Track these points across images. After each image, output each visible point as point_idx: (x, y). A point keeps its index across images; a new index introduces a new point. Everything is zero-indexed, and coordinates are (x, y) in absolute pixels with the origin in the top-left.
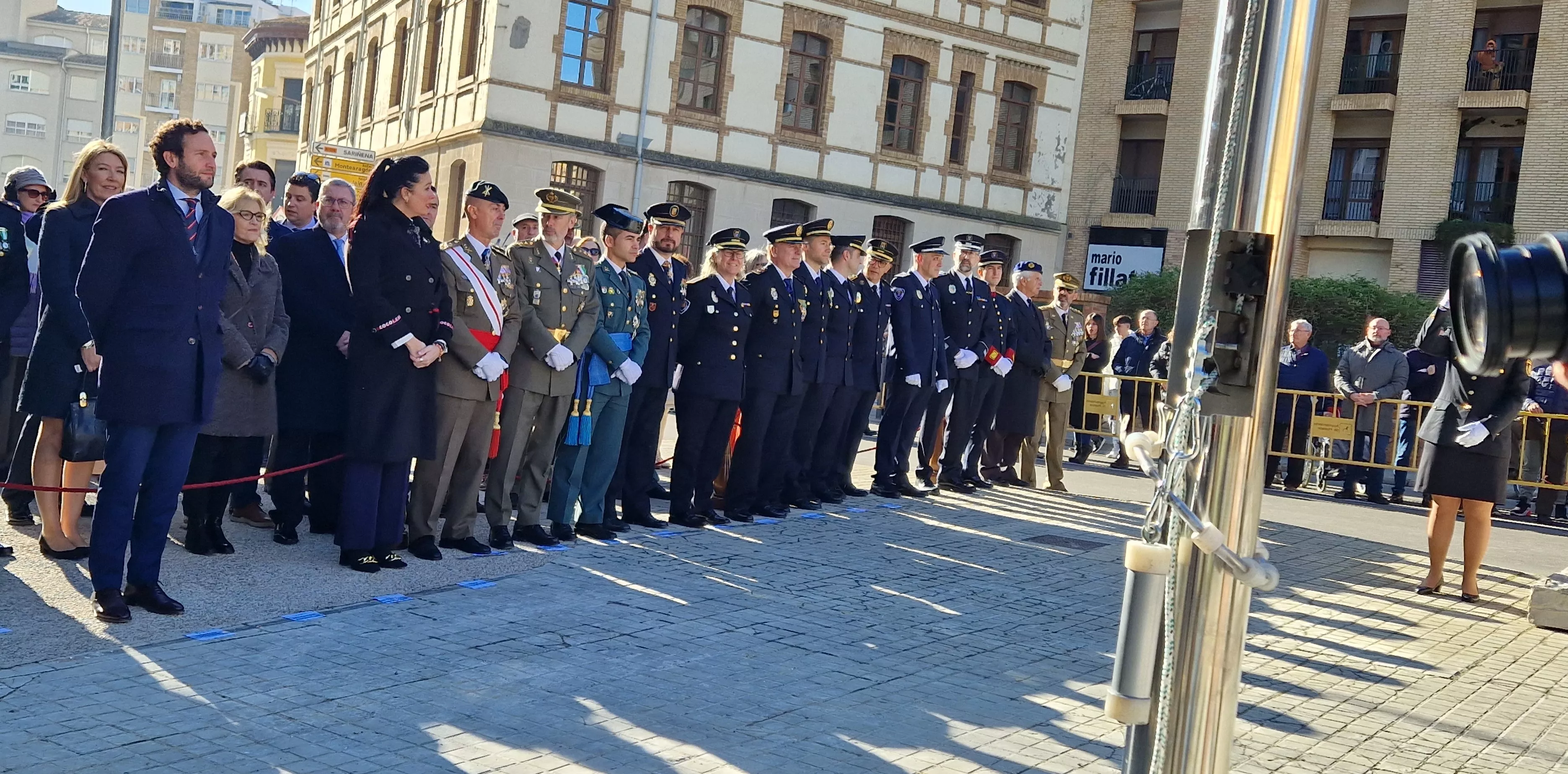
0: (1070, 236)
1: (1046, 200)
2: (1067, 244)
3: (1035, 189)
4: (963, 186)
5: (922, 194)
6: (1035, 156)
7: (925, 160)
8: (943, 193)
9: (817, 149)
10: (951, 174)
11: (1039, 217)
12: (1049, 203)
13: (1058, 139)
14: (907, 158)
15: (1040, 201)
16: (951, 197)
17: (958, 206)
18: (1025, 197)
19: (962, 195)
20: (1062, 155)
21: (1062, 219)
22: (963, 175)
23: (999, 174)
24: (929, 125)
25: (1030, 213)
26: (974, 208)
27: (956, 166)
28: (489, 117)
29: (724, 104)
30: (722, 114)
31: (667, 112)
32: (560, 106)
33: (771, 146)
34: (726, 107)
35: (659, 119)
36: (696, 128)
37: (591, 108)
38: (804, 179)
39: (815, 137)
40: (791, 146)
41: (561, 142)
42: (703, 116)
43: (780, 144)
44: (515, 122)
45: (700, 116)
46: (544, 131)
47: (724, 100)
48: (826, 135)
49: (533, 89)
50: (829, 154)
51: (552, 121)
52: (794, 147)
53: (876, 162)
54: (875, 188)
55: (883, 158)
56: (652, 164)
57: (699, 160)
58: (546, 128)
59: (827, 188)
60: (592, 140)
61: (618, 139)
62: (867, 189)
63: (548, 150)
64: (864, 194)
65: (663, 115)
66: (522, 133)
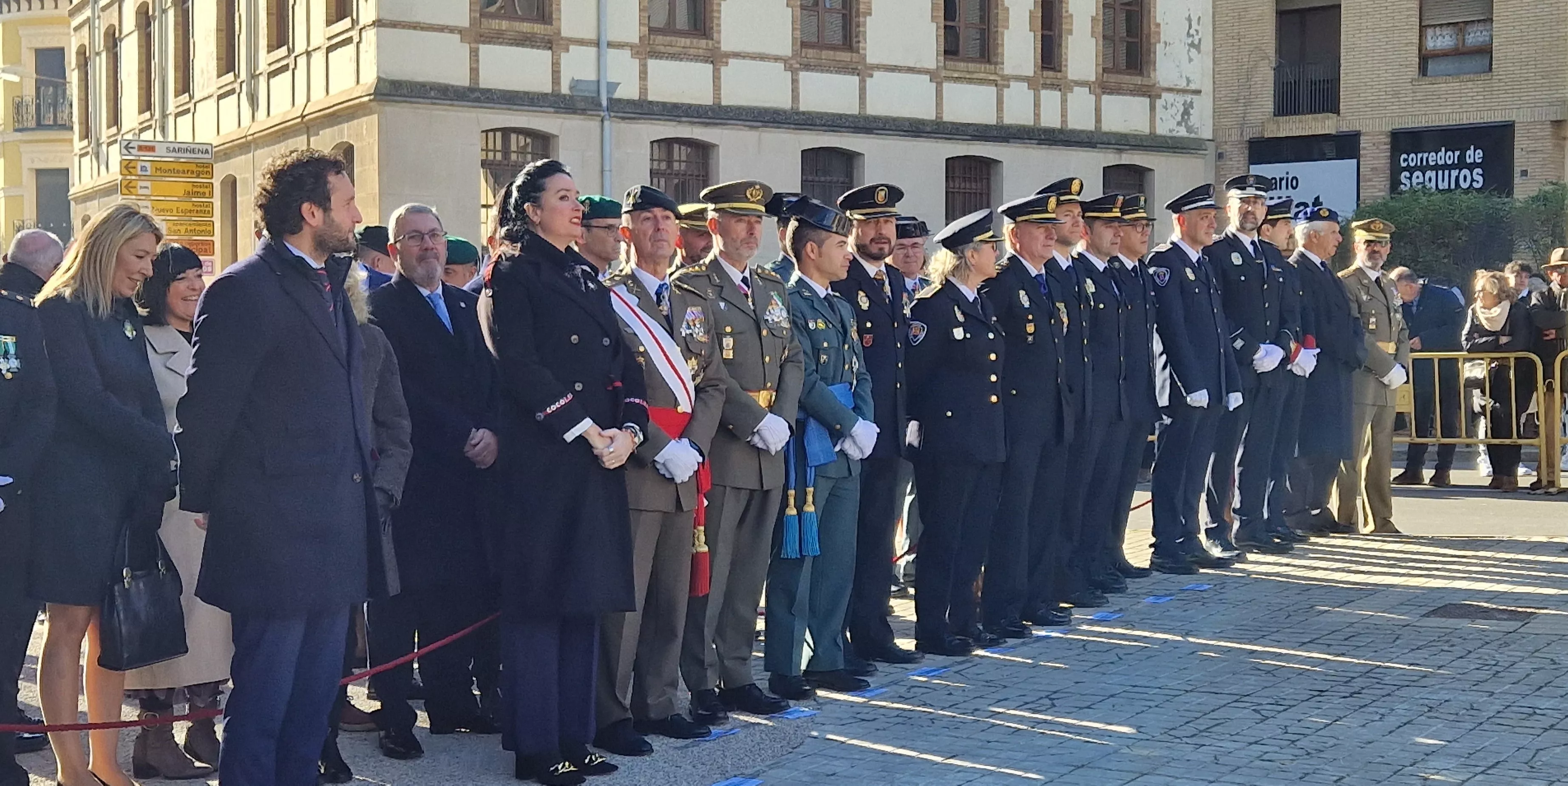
0: (1220, 156)
1: (1182, 109)
2: (1217, 167)
3: (1165, 95)
4: (1064, 101)
5: (1008, 120)
6: (1159, 47)
7: (1008, 69)
8: (1037, 115)
9: (854, 71)
10: (1045, 86)
11: (1174, 134)
12: (1186, 113)
13: (1189, 19)
14: (981, 69)
15: (1174, 110)
16: (1050, 119)
17: (1061, 131)
18: (1153, 108)
19: (1064, 115)
20: (1196, 42)
21: (1207, 133)
22: (1063, 86)
23: (1113, 78)
24: (1007, 20)
25: (1162, 129)
26: (1082, 131)
27: (1051, 74)
28: (383, 76)
29: (715, 21)
30: (715, 35)
31: (637, 41)
32: (484, 49)
33: (790, 73)
34: (719, 25)
35: (627, 53)
36: (681, 60)
37: (527, 46)
38: (840, 116)
39: (849, 54)
40: (817, 71)
41: (491, 100)
42: (688, 41)
43: (801, 70)
44: (420, 79)
45: (686, 42)
46: (464, 88)
47: (715, 14)
48: (865, 49)
49: (442, 29)
50: (871, 76)
51: (474, 71)
52: (822, 71)
53: (939, 80)
54: (942, 118)
55: (949, 73)
56: (623, 118)
57: (690, 106)
58: (466, 83)
59: (874, 125)
60: (535, 93)
61: (571, 88)
62: (932, 121)
63: (474, 115)
64: (928, 129)
65: (632, 46)
66: (432, 94)
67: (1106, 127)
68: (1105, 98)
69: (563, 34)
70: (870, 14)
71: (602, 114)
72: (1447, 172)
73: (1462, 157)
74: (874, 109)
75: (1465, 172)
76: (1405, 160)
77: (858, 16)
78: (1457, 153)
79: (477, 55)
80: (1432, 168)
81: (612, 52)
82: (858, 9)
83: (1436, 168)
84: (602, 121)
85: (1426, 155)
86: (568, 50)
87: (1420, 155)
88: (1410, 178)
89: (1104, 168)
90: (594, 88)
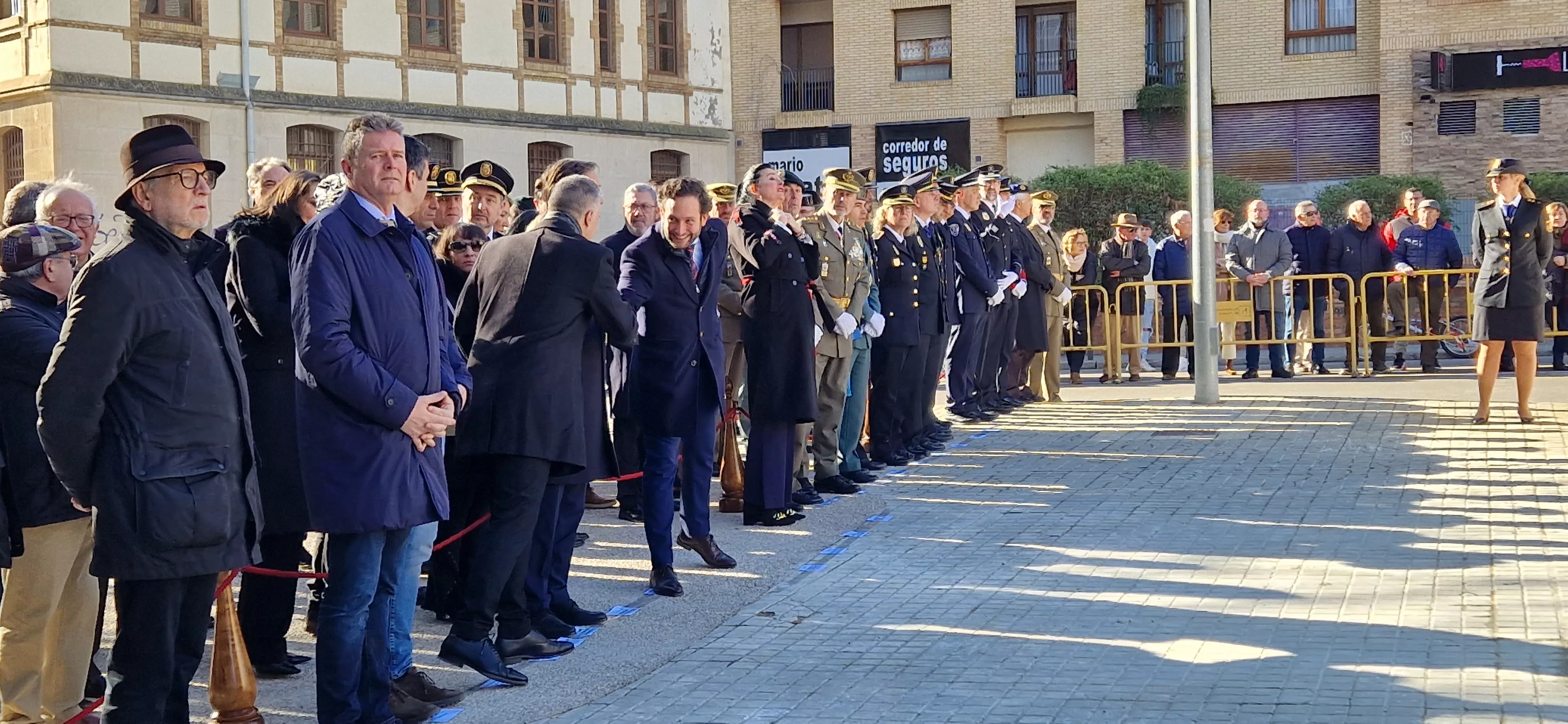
0: (739, 143)
1: (709, 104)
3: (695, 93)
4: (619, 97)
5: (576, 112)
6: (690, 53)
7: (575, 69)
8: (598, 108)
9: (452, 69)
10: (604, 84)
11: (704, 125)
12: (712, 108)
13: (712, 31)
14: (552, 69)
15: (703, 105)
16: (608, 112)
17: (618, 122)
18: (686, 103)
19: (619, 108)
20: (718, 50)
21: (728, 124)
22: (617, 84)
23: (656, 79)
24: (572, 28)
25: (694, 121)
26: (633, 122)
27: (608, 74)
28: (56, 68)
29: (338, 25)
30: (338, 36)
31: (273, 41)
32: (143, 45)
33: (400, 70)
34: (341, 28)
35: (265, 50)
36: (310, 57)
37: (180, 44)
38: (443, 107)
39: (448, 55)
40: (422, 68)
41: (149, 91)
42: (316, 41)
43: (410, 67)
44: (88, 72)
45: (312, 42)
46: (128, 79)
47: (338, 19)
48: (460, 50)
49: (107, 28)
50: (466, 73)
51: (136, 65)
52: (426, 69)
53: (520, 78)
54: (523, 110)
55: (529, 72)
56: (265, 107)
57: (319, 97)
58: (128, 75)
59: (470, 115)
60: (188, 85)
61: (218, 81)
62: (516, 112)
63: (136, 103)
64: (514, 119)
65: (268, 45)
66: (101, 85)
67: (651, 119)
68: (650, 94)
69: (211, 34)
70: (464, 21)
71: (246, 103)
72: (919, 158)
73: (931, 146)
74: (469, 101)
75: (934, 157)
76: (887, 148)
77: (454, 22)
78: (927, 143)
79: (138, 52)
80: (908, 155)
81: (252, 50)
82: (454, 18)
83: (911, 154)
84: (246, 109)
85: (903, 144)
86: (215, 48)
87: (898, 144)
88: (891, 163)
89: (652, 153)
90: (238, 81)
